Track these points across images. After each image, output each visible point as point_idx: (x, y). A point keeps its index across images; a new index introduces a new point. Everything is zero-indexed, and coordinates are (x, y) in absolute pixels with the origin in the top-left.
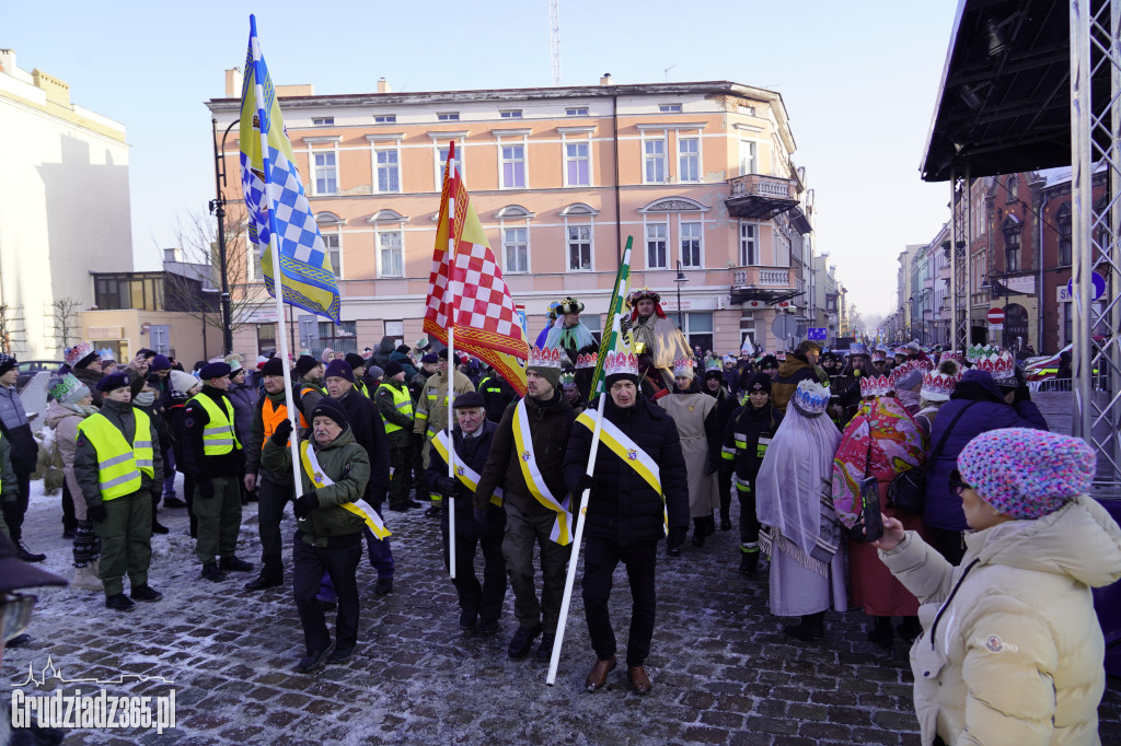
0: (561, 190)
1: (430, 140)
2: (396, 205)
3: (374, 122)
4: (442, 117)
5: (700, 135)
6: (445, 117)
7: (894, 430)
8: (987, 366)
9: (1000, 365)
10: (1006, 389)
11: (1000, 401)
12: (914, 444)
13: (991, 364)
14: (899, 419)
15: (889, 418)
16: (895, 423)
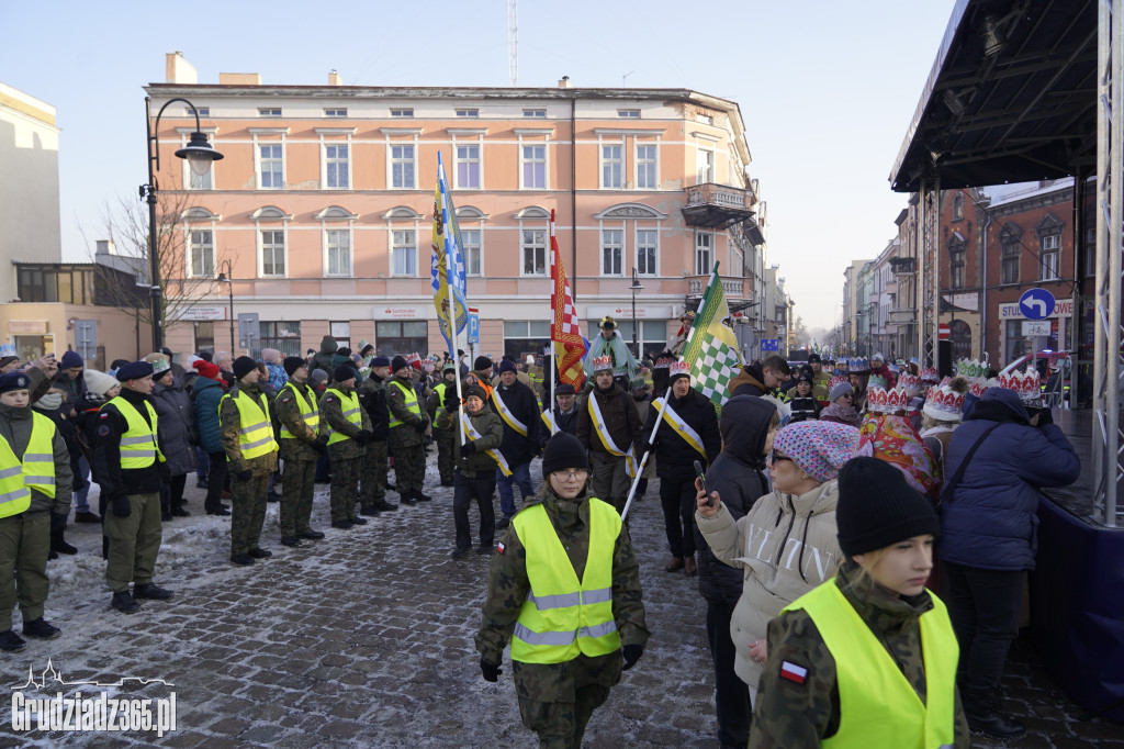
0: (517, 193)
2: (344, 202)
3: (324, 115)
4: (395, 112)
5: (659, 142)
6: (398, 113)
7: (901, 453)
8: (1014, 384)
9: (1028, 384)
10: (1032, 411)
11: (1026, 423)
13: (1018, 383)
14: (906, 441)
15: (895, 440)
16: (902, 445)
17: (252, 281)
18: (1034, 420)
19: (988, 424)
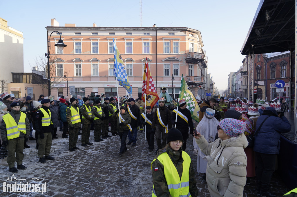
1: (107, 40)
4: (110, 34)
5: (179, 41)
6: (111, 34)
8: (274, 106)
9: (277, 106)
10: (278, 113)
11: (277, 116)
12: (250, 127)
14: (246, 120)
17: (73, 77)
18: (279, 115)
19: (267, 116)
